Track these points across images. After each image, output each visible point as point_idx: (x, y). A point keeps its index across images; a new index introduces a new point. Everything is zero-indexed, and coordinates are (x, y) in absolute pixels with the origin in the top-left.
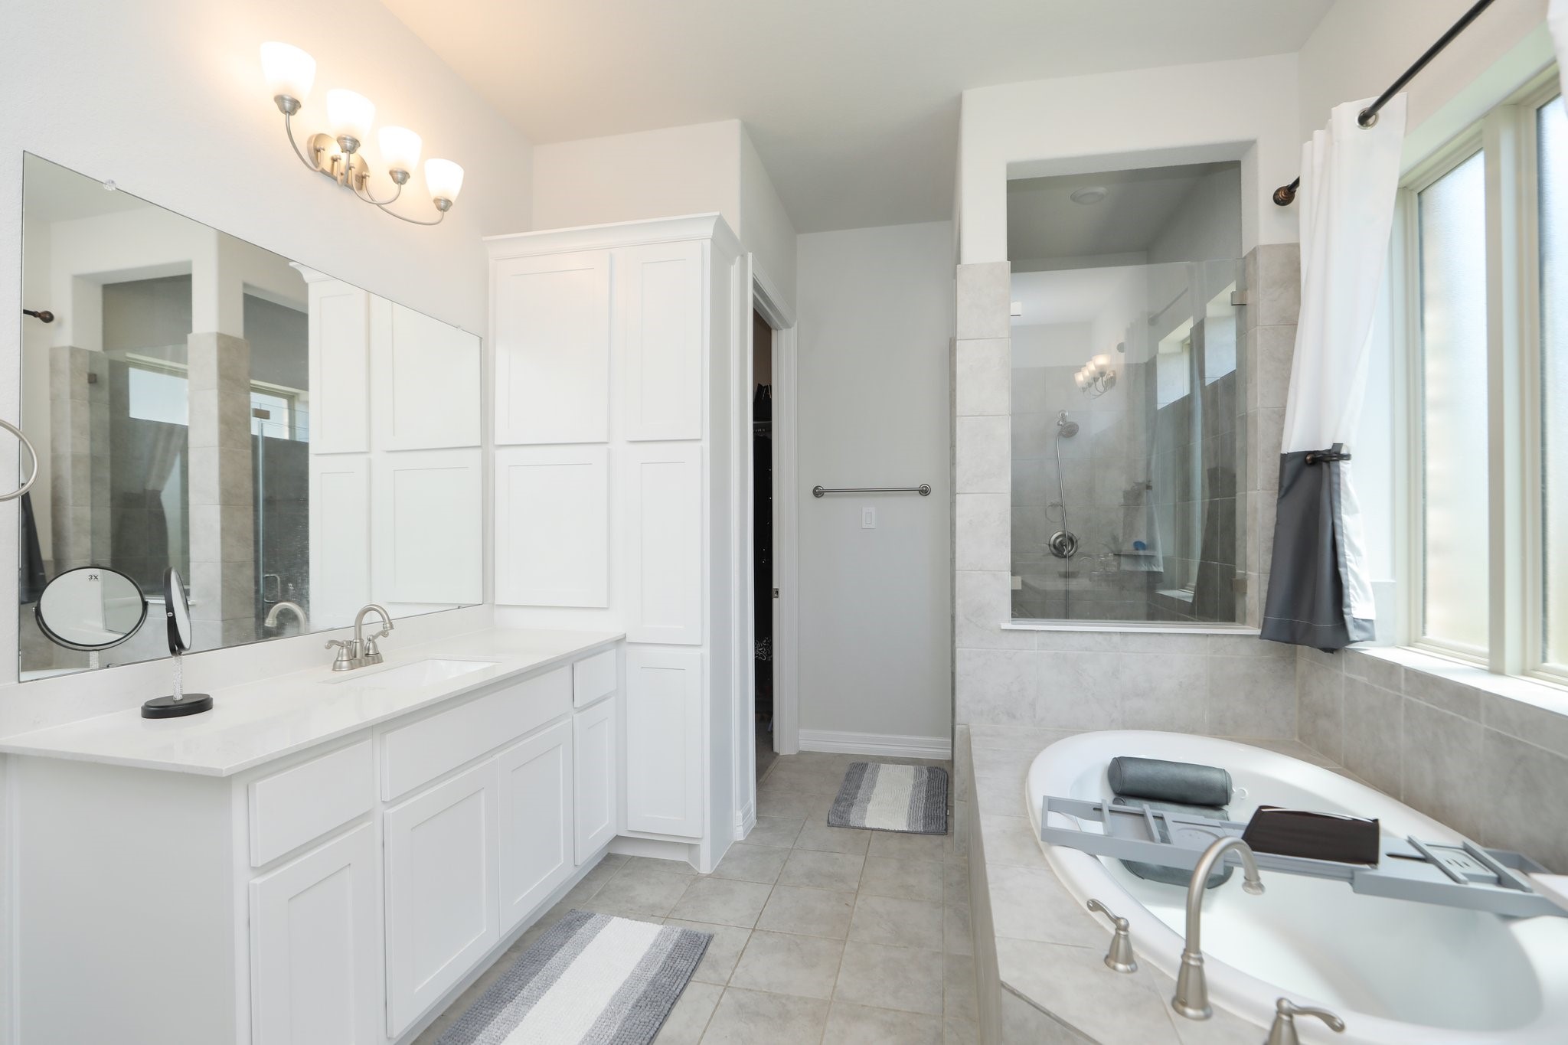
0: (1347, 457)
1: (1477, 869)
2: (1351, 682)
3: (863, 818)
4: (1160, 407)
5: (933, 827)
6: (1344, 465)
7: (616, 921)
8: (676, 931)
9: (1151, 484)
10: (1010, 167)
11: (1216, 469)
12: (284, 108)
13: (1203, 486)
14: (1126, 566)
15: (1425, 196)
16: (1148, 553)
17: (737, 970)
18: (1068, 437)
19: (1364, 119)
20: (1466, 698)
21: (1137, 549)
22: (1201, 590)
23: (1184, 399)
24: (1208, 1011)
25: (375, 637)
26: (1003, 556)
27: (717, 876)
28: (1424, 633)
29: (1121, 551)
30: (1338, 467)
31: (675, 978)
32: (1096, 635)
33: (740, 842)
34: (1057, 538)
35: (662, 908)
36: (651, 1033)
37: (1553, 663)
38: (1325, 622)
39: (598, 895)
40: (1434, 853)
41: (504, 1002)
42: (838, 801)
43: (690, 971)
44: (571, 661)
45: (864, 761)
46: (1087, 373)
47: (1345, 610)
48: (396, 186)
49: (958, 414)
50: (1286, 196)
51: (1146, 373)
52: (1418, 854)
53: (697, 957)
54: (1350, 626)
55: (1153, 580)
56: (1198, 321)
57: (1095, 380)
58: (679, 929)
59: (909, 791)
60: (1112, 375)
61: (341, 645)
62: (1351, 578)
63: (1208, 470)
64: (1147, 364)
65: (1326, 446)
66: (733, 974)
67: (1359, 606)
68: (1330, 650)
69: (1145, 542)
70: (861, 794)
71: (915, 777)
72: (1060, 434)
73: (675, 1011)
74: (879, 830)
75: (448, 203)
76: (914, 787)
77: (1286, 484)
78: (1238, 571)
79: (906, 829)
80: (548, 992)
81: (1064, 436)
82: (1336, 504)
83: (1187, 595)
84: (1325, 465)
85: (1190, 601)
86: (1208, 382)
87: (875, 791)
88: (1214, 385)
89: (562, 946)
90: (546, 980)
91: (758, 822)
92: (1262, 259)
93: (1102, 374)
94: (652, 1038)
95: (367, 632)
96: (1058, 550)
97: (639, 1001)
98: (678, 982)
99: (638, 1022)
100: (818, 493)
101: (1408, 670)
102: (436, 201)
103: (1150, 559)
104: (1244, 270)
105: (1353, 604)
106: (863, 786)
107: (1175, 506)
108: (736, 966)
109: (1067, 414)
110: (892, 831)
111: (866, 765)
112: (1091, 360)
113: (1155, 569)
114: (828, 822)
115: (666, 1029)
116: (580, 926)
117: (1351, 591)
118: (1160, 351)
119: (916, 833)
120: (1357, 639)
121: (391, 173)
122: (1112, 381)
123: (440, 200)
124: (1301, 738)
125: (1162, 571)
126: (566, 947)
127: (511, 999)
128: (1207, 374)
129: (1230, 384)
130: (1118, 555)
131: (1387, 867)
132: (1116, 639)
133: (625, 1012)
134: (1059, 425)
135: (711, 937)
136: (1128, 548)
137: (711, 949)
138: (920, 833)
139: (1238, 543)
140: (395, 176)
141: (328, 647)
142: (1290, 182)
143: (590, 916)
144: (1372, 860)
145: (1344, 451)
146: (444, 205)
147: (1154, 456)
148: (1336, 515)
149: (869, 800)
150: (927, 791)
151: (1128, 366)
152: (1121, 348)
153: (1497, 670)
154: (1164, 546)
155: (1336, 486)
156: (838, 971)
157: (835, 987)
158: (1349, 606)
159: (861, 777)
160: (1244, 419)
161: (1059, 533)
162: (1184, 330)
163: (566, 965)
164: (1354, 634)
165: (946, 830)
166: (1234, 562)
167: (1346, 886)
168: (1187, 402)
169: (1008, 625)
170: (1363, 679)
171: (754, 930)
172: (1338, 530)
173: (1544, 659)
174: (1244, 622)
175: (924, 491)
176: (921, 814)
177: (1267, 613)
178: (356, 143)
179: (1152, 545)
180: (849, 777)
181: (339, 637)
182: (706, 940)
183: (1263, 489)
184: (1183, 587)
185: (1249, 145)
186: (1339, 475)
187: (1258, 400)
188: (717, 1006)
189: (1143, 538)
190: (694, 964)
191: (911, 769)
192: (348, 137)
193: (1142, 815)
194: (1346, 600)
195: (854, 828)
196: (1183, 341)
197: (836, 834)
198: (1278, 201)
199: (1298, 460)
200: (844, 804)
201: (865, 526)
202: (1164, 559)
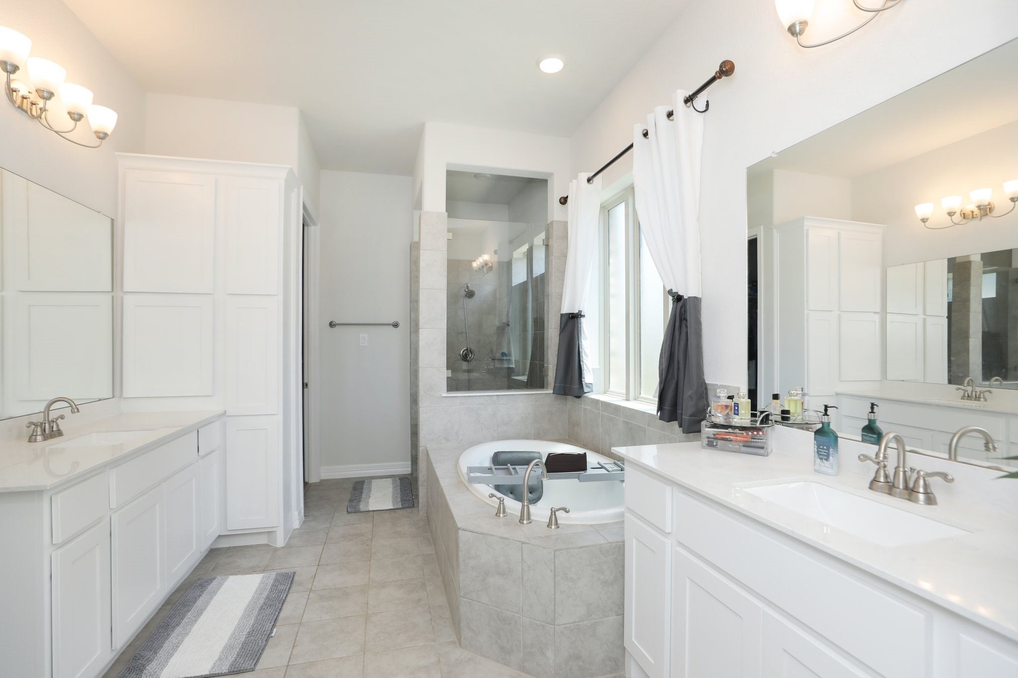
0: (584, 316)
1: (616, 468)
2: (585, 409)
3: (367, 505)
4: (513, 285)
5: (407, 505)
6: (582, 319)
7: (231, 578)
8: (273, 575)
9: (510, 323)
10: (448, 164)
11: (537, 318)
12: (7, 69)
13: (532, 325)
14: (498, 365)
15: (610, 212)
16: (508, 358)
17: (314, 583)
18: (471, 297)
19: (589, 180)
20: (617, 409)
21: (503, 356)
22: (530, 376)
23: (524, 282)
24: (530, 521)
25: (57, 419)
26: (442, 360)
27: (288, 546)
28: (609, 388)
29: (495, 357)
30: (581, 320)
31: (280, 593)
32: (486, 397)
33: (297, 529)
34: (463, 352)
35: (259, 567)
36: (275, 617)
37: (642, 395)
38: (576, 386)
39: (213, 569)
40: (606, 466)
41: (174, 628)
42: (350, 501)
43: (288, 588)
44: (197, 429)
45: (362, 480)
46: (478, 263)
47: (583, 380)
48: (73, 122)
49: (420, 287)
50: (564, 201)
51: (507, 267)
52: (600, 467)
53: (290, 583)
54: (584, 386)
55: (510, 371)
56: (530, 246)
57: (483, 267)
58: (275, 573)
59: (391, 490)
60: (491, 265)
61: (36, 425)
62: (585, 366)
63: (534, 319)
64: (508, 262)
65: (576, 311)
66: (312, 585)
67: (588, 378)
68: (579, 397)
69: (506, 352)
70: (364, 496)
71: (393, 483)
72: (466, 296)
73: (284, 607)
74: (377, 510)
75: (106, 135)
76: (393, 488)
77: (562, 327)
78: (545, 365)
79: (392, 508)
80: (201, 617)
81: (468, 297)
82: (580, 336)
83: (524, 378)
84: (576, 319)
85: (526, 381)
86: (534, 276)
87: (372, 493)
88: (537, 277)
89: (200, 596)
90: (198, 612)
91: (305, 518)
92: (555, 226)
93: (486, 264)
94: (276, 619)
95: (53, 415)
96: (465, 358)
97: (262, 607)
98: (282, 595)
99: (265, 615)
100: (332, 325)
101: (602, 402)
102: (96, 132)
103: (509, 361)
104: (548, 229)
105: (585, 377)
106: (364, 492)
107: (520, 334)
108: (313, 582)
109: (469, 285)
110: (384, 510)
111: (364, 481)
112: (481, 256)
113: (511, 366)
114: (348, 512)
115: (282, 615)
116: (209, 584)
117: (585, 372)
118: (514, 257)
119: (397, 509)
120: (586, 391)
121: (69, 113)
122: (491, 268)
123: (100, 132)
124: (569, 437)
125: (514, 366)
126: (204, 595)
127: (178, 625)
128: (534, 272)
129: (543, 278)
130: (494, 359)
131: (589, 471)
132: (495, 398)
133: (255, 613)
134: (465, 291)
135: (294, 573)
136: (498, 355)
137: (296, 578)
138: (400, 509)
139: (545, 352)
140: (73, 116)
141: (28, 427)
142: (566, 196)
143: (214, 579)
144: (585, 469)
145: (582, 314)
146: (102, 136)
147: (511, 310)
148: (580, 340)
149: (369, 497)
150: (401, 489)
151: (499, 263)
152: (496, 252)
153: (628, 400)
154: (515, 354)
155: (579, 328)
156: (370, 571)
157: (369, 578)
158: (584, 378)
159: (362, 489)
160: (548, 295)
161: (465, 348)
162: (525, 248)
163: (207, 604)
164: (586, 390)
165: (413, 505)
166: (544, 361)
167: (577, 480)
168: (525, 284)
169: (445, 395)
170: (589, 408)
171: (318, 565)
172: (580, 347)
173: (640, 394)
174: (547, 388)
175: (396, 325)
176: (399, 500)
177: (555, 382)
178: (51, 95)
179: (509, 355)
180: (354, 489)
181: (35, 419)
182: (292, 575)
183: (555, 328)
184: (523, 375)
185: (551, 174)
186: (580, 324)
187: (552, 288)
188: (308, 599)
189: (505, 350)
190: (289, 585)
191: (390, 480)
192: (45, 90)
193: (508, 469)
194: (583, 376)
195: (363, 512)
196: (524, 253)
197: (353, 517)
198: (561, 203)
199: (567, 317)
200: (355, 501)
201: (361, 345)
202: (515, 360)
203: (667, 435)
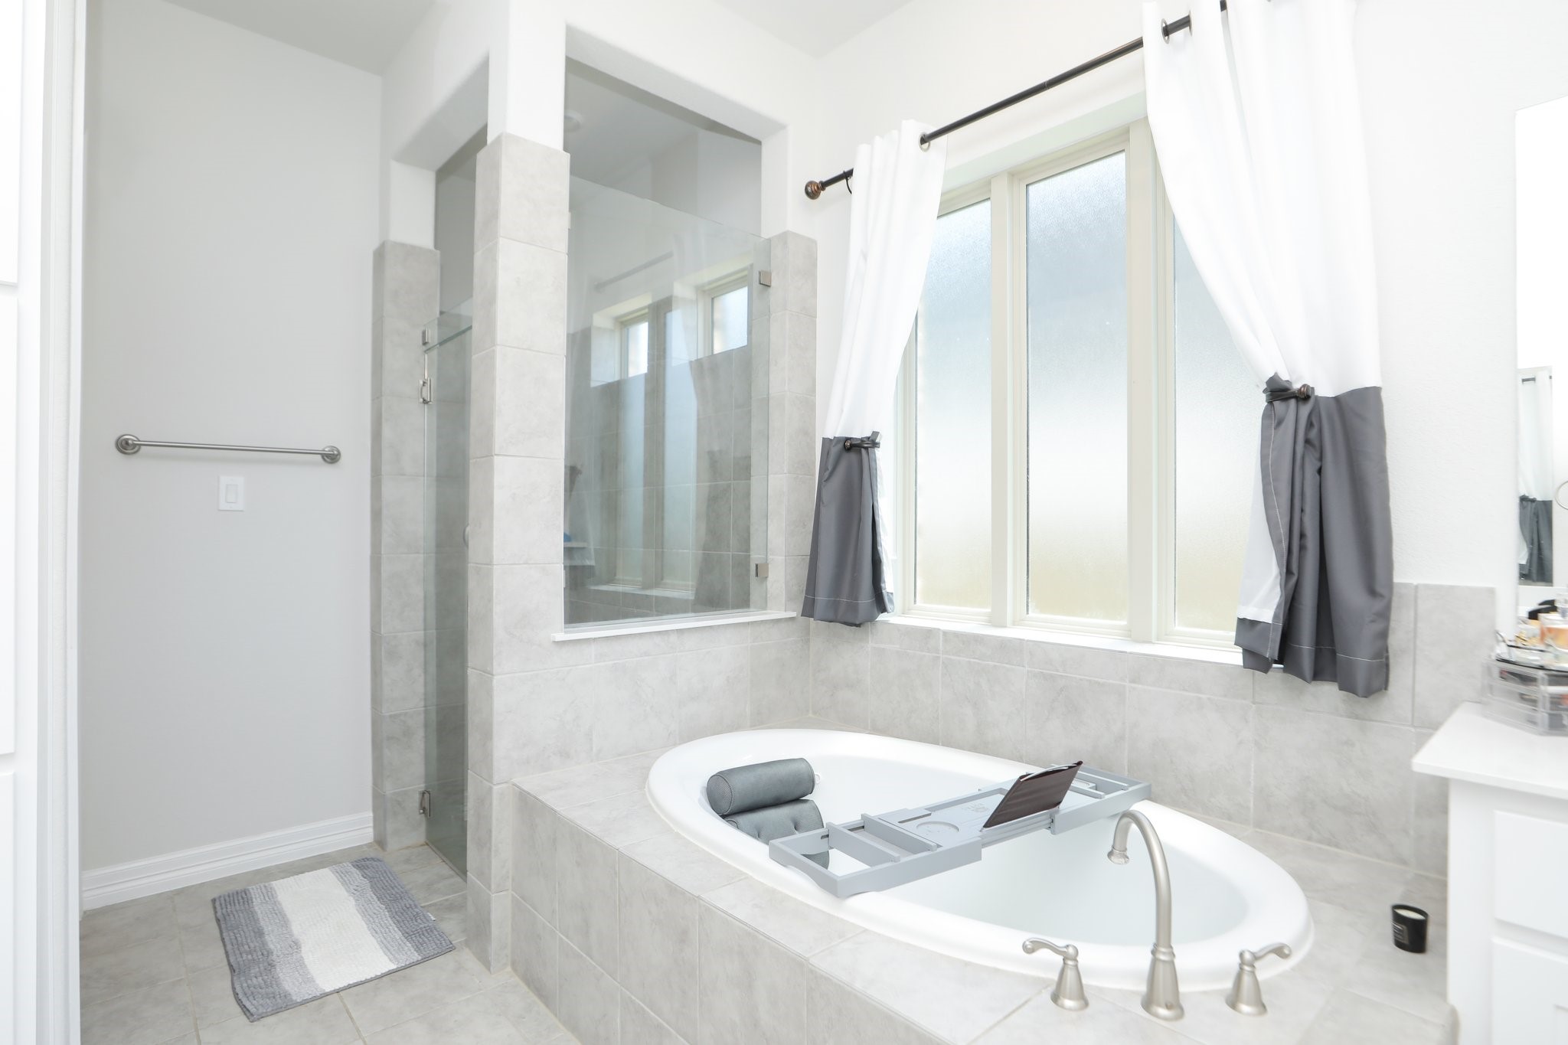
0: (879, 444)
3: (309, 979)
4: (594, 384)
6: (876, 450)
10: (570, 32)
19: (929, 138)
28: (915, 602)
30: (874, 454)
32: (655, 636)
42: (235, 971)
45: (235, 888)
47: (883, 585)
49: (497, 341)
54: (886, 600)
62: (884, 556)
65: (860, 434)
68: (859, 624)
70: (273, 943)
74: (350, 987)
79: (393, 967)
82: (874, 488)
84: (863, 451)
87: (296, 928)
92: (791, 244)
100: (126, 448)
101: (945, 633)
105: (886, 579)
106: (267, 929)
110: (372, 980)
111: (244, 893)
114: (247, 1014)
117: (885, 568)
119: (410, 967)
132: (674, 637)
138: (418, 964)
145: (876, 441)
148: (875, 498)
149: (296, 945)
150: (378, 897)
153: (997, 620)
158: (884, 582)
159: (251, 916)
160: (766, 401)
164: (888, 607)
169: (561, 636)
170: (896, 647)
173: (1028, 611)
174: (764, 607)
175: (331, 458)
176: (397, 933)
180: (227, 923)
183: (790, 473)
185: (778, 127)
186: (875, 461)
191: (328, 874)
194: (883, 576)
195: (306, 1003)
197: (277, 1028)
198: (807, 193)
199: (840, 446)
200: (254, 971)
201: (223, 506)
202: (595, 550)
203: (1209, 699)
